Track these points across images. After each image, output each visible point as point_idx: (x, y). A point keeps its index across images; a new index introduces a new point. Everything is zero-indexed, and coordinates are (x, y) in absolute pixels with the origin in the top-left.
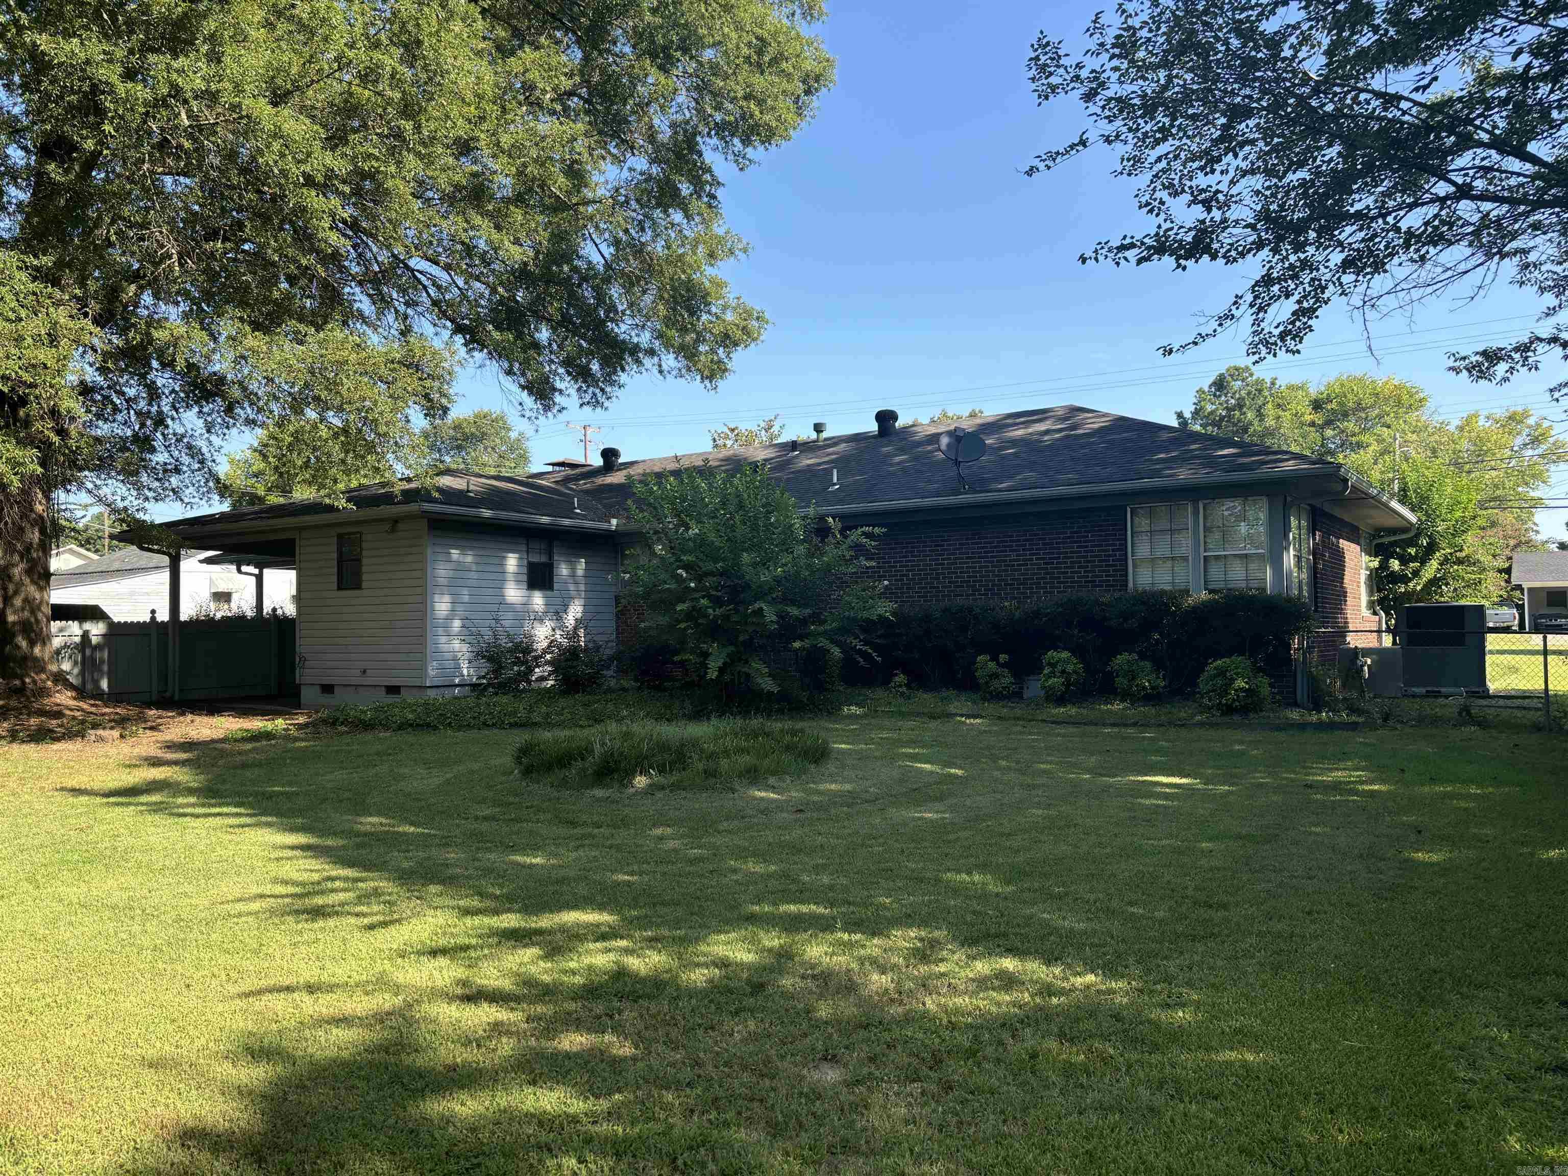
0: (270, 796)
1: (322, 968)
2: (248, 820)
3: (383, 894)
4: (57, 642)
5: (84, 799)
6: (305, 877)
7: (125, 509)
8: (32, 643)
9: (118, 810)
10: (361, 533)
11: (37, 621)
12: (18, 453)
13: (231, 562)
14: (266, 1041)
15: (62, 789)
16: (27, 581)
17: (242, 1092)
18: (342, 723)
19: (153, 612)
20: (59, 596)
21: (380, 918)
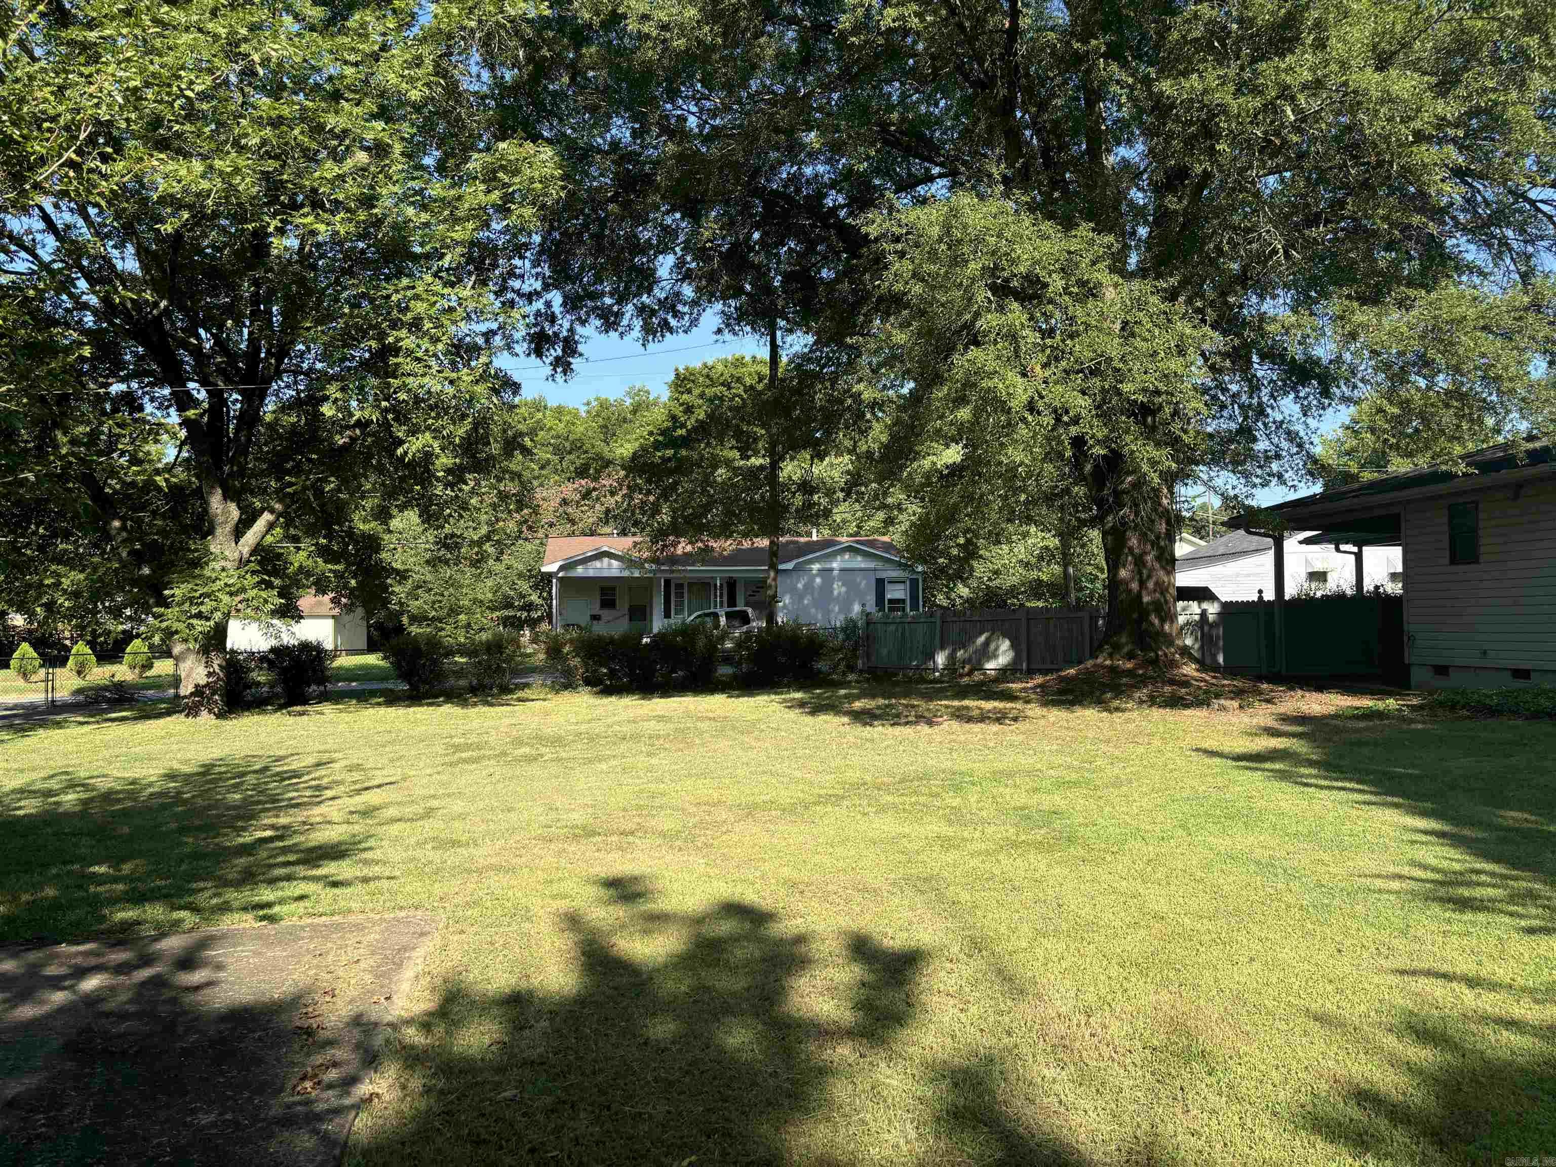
0: (1391, 777)
1: (1480, 963)
2: (1373, 798)
3: (1540, 897)
4: (1181, 620)
5: (1217, 760)
6: (1445, 864)
7: (1236, 497)
8: (1163, 621)
9: (1247, 772)
10: (1476, 503)
11: (1166, 602)
12: (1156, 454)
13: (1330, 542)
14: (1429, 1024)
15: (1197, 750)
16: (1157, 566)
17: (1410, 1068)
18: (1463, 707)
19: (1260, 592)
20: (1184, 578)
21: (1542, 923)
